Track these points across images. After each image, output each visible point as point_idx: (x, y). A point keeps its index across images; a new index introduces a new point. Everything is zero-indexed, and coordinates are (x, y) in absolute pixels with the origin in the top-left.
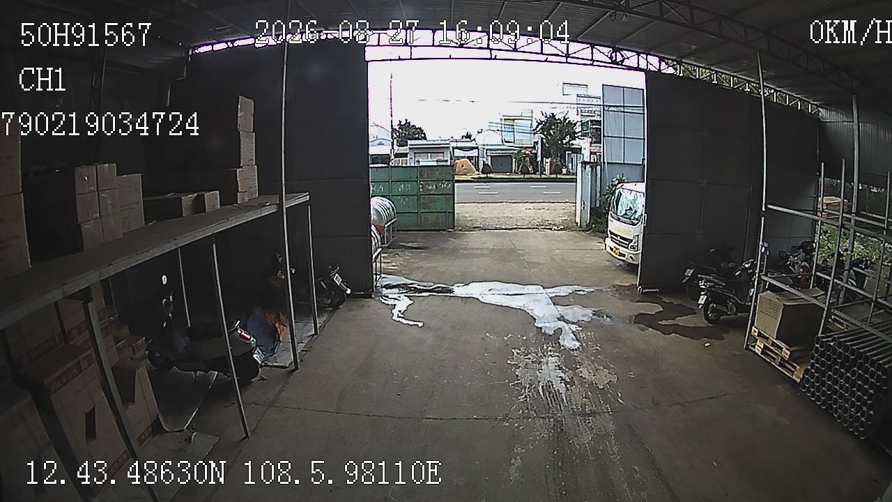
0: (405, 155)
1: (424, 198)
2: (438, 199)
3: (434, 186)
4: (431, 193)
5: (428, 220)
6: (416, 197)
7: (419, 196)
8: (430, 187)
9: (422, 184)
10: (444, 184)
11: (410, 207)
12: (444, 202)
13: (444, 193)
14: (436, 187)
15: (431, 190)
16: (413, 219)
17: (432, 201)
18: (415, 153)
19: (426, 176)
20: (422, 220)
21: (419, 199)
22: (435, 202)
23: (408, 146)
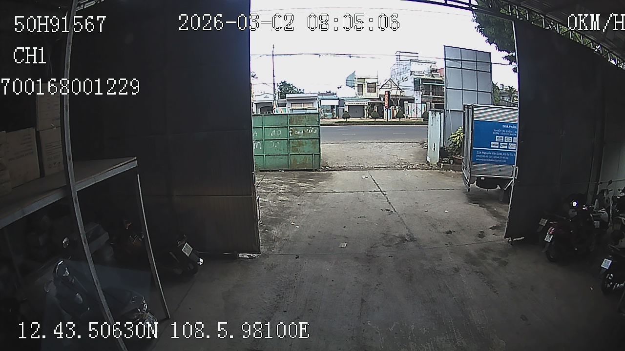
0: (284, 105)
1: (293, 143)
2: (306, 143)
3: (302, 132)
4: (300, 137)
5: (297, 161)
6: (287, 141)
7: (289, 140)
8: (298, 133)
9: (291, 130)
10: (311, 129)
11: (280, 151)
12: (312, 145)
13: (311, 137)
14: (304, 132)
15: (299, 135)
16: (284, 161)
17: (300, 145)
18: (291, 104)
19: (295, 123)
20: (292, 162)
21: (289, 143)
22: (303, 145)
23: (287, 99)
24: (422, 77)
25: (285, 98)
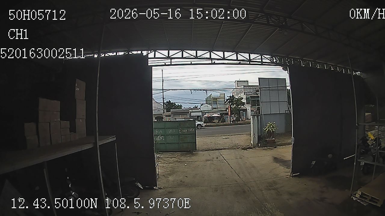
0: (170, 116)
1: (181, 136)
2: (188, 136)
4: (185, 133)
5: (184, 147)
7: (179, 135)
8: (184, 131)
9: (180, 130)
10: (191, 129)
11: (175, 141)
12: (191, 138)
13: (191, 133)
14: (187, 130)
15: (184, 132)
16: (176, 146)
17: (185, 137)
18: (174, 115)
19: (182, 126)
20: (181, 147)
21: (179, 136)
22: (187, 138)
23: (171, 112)
24: (251, 96)
25: (170, 111)
